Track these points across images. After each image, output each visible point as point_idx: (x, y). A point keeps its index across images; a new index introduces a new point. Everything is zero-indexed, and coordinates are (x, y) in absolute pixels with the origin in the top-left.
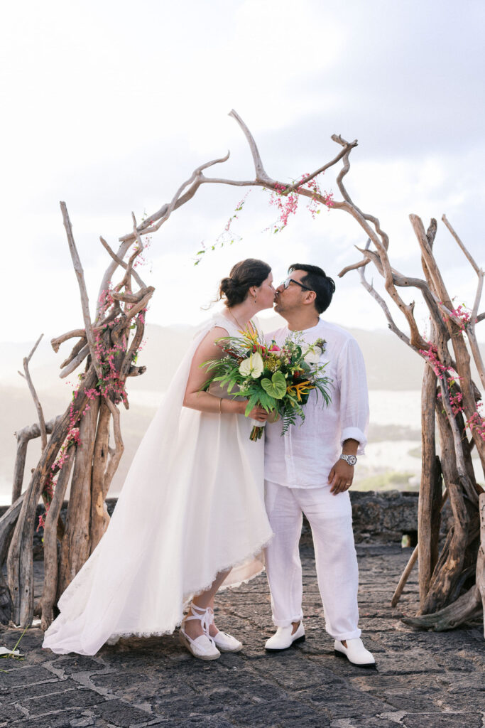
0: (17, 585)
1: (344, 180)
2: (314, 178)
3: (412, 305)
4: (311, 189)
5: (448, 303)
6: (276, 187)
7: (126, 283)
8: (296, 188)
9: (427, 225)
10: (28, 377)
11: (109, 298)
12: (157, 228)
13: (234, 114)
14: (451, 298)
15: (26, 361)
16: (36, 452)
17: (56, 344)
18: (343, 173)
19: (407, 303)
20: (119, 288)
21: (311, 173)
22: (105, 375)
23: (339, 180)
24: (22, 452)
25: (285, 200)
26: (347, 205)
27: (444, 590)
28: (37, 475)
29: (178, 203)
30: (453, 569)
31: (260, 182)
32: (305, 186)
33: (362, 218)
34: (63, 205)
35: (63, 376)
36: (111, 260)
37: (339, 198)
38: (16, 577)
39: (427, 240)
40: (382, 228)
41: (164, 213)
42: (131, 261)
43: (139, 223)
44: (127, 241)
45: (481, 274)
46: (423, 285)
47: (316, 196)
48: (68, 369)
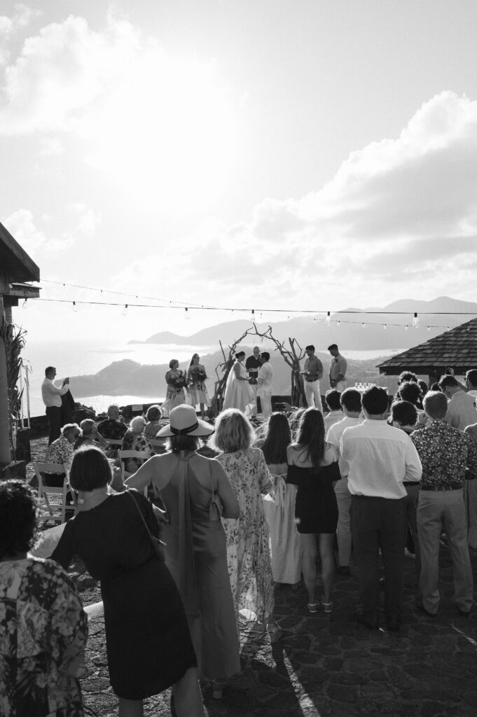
3: (287, 357)
5: (295, 356)
6: (261, 335)
8: (263, 335)
9: (292, 340)
13: (252, 322)
15: (216, 369)
16: (218, 385)
17: (221, 365)
18: (271, 333)
21: (265, 332)
24: (216, 386)
25: (261, 338)
26: (272, 339)
29: (243, 337)
31: (257, 333)
32: (265, 335)
33: (275, 341)
34: (220, 341)
36: (230, 350)
37: (270, 337)
39: (292, 343)
41: (241, 339)
44: (234, 345)
45: (301, 350)
46: (288, 353)
47: (266, 337)
48: (223, 370)
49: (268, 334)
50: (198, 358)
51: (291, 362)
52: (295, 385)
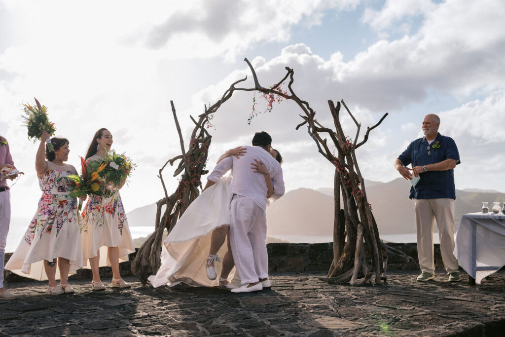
0: (155, 265)
1: (292, 86)
2: (279, 86)
3: (325, 140)
4: (278, 91)
5: (343, 138)
6: (265, 91)
7: (201, 134)
8: (272, 91)
9: (336, 105)
10: (161, 177)
11: (194, 142)
12: (215, 111)
13: (246, 60)
14: (346, 136)
15: (161, 171)
16: (164, 208)
17: (171, 162)
18: (291, 83)
19: (323, 139)
20: (199, 137)
21: (277, 83)
22: (192, 175)
23: (289, 86)
24: (159, 210)
25: (268, 96)
26: (294, 97)
27: (341, 267)
28: (164, 218)
29: (224, 99)
30: (345, 258)
31: (258, 88)
32: (276, 90)
33: (300, 102)
34: (172, 102)
35: (175, 175)
36: (195, 125)
37: (290, 94)
38: (154, 262)
39: (335, 112)
40: (310, 106)
41: (218, 104)
42: (203, 125)
43: (208, 109)
44: (202, 116)
45: (359, 126)
46: (329, 131)
47: (280, 94)
48: (177, 173)
49: (284, 88)
50: (109, 137)
51: (335, 153)
52: (342, 207)
